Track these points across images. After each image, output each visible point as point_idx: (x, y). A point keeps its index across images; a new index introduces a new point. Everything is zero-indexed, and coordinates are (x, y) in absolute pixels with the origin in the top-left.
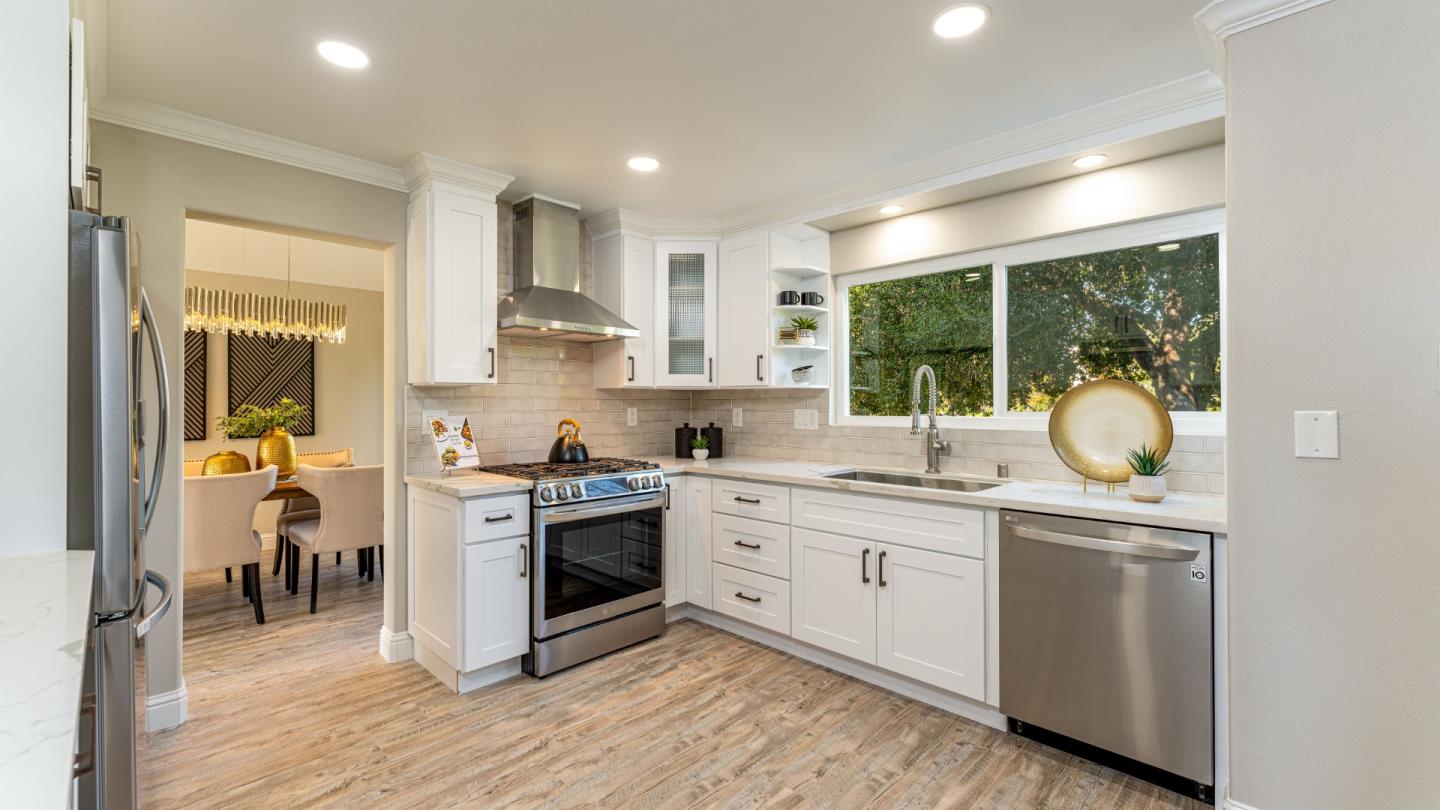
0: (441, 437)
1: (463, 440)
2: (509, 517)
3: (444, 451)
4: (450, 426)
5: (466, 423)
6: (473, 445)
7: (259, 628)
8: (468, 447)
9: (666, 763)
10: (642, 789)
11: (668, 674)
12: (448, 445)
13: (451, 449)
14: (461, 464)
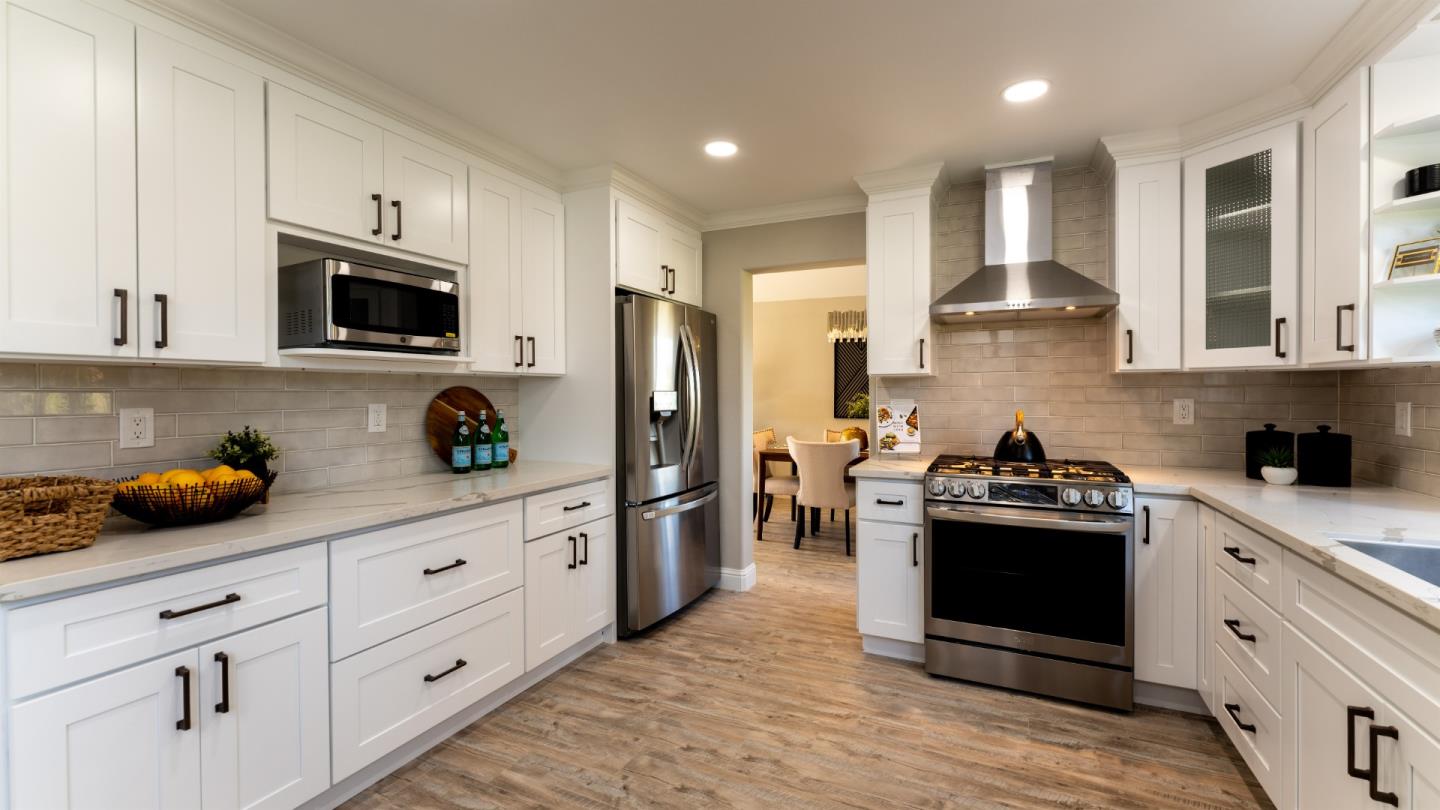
0: (884, 423)
1: (906, 427)
2: (900, 503)
3: (884, 436)
4: (896, 414)
5: (914, 411)
6: (918, 433)
7: (846, 558)
8: (911, 434)
9: (894, 802)
10: (841, 798)
11: (1056, 748)
12: (891, 431)
13: (892, 435)
14: (898, 449)
